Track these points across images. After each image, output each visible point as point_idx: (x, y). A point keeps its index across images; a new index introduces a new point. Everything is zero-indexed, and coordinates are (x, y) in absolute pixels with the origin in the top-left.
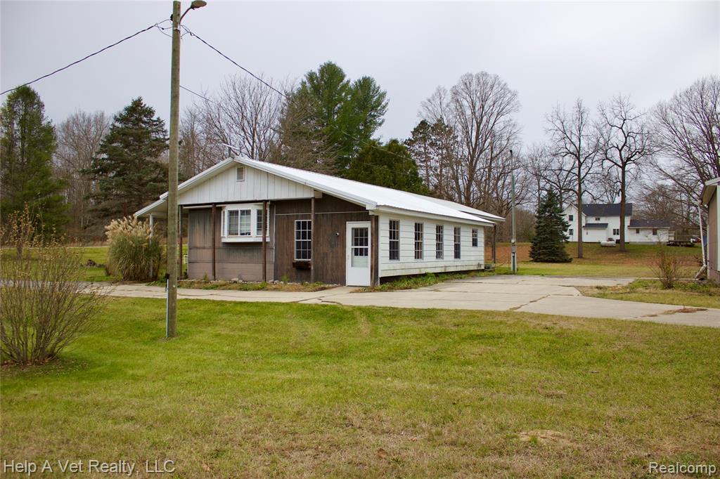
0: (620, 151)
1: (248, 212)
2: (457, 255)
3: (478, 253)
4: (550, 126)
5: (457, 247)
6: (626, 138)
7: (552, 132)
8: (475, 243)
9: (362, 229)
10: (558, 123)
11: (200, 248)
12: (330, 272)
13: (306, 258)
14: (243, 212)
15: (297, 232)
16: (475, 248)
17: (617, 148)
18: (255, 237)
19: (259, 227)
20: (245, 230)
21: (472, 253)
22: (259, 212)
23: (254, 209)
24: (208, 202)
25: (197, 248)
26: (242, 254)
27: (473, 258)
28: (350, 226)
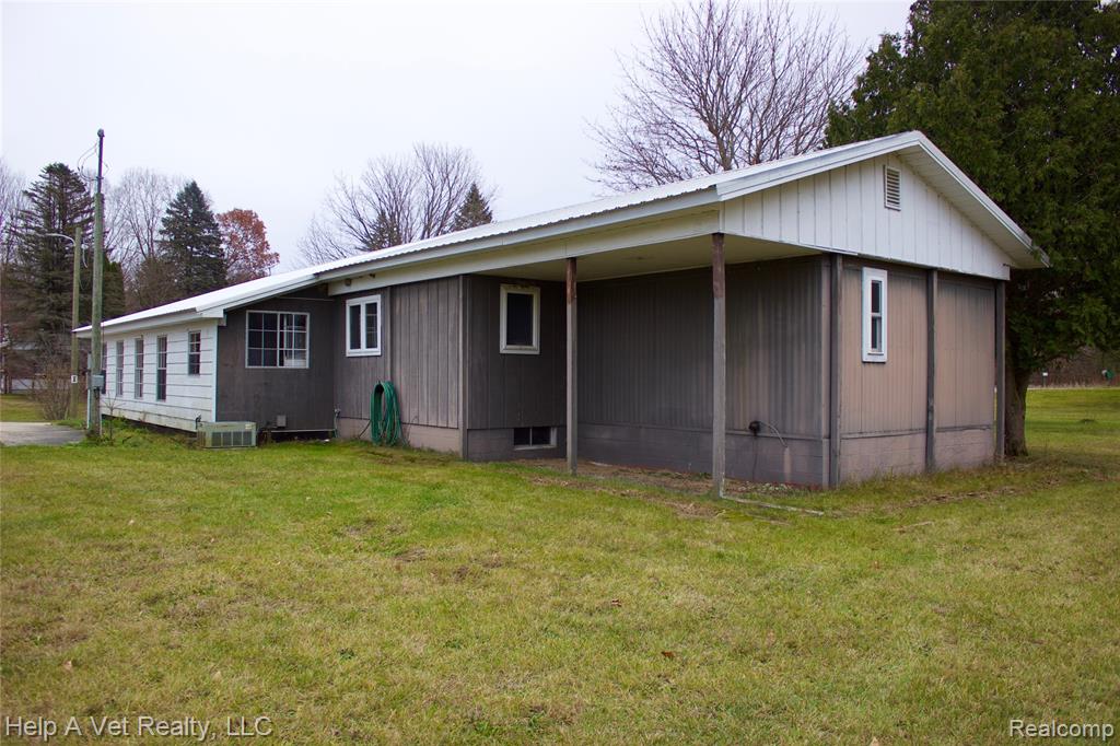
2: (162, 395)
3: (198, 392)
5: (162, 376)
8: (194, 367)
16: (193, 379)
21: (187, 392)
27: (188, 403)
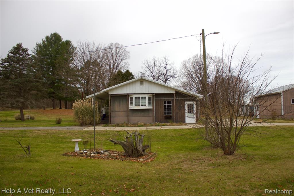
0: (165, 76)
1: (145, 98)
4: (144, 66)
6: (167, 71)
7: (144, 68)
9: (190, 104)
10: (147, 65)
11: (117, 111)
12: (179, 119)
13: (169, 114)
14: (142, 98)
15: (164, 105)
17: (164, 75)
18: (147, 107)
19: (149, 103)
20: (143, 104)
22: (149, 98)
23: (147, 97)
24: (126, 93)
25: (116, 111)
26: (139, 113)
28: (187, 103)
